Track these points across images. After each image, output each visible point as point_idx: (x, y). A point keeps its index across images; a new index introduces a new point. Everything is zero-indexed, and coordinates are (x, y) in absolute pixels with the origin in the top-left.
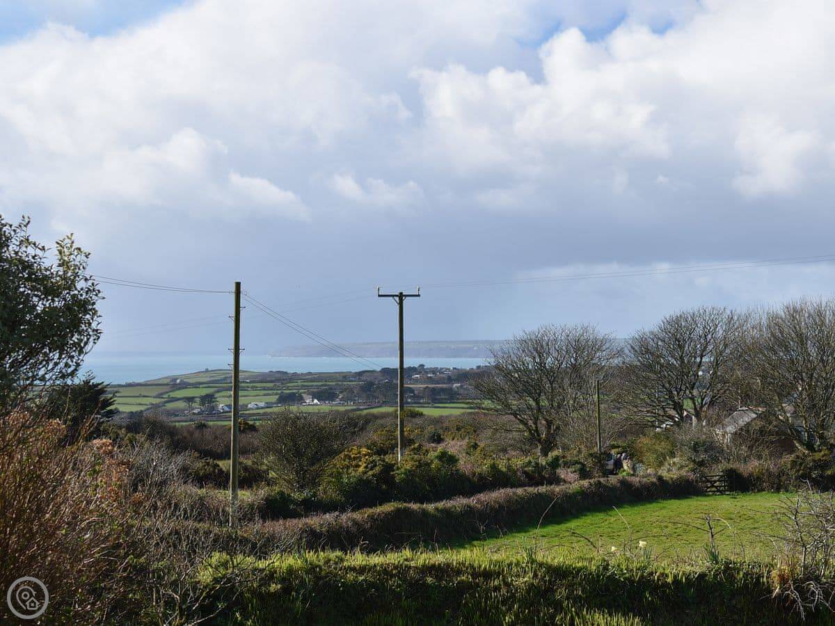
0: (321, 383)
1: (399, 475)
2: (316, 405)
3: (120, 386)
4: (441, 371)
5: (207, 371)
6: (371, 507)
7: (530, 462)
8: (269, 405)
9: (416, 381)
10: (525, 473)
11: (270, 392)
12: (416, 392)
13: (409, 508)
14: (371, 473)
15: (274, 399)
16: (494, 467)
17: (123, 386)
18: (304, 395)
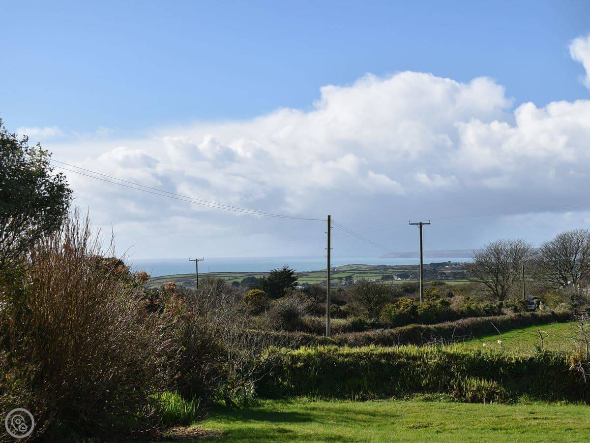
0: (401, 270)
1: (419, 311)
2: (400, 280)
3: (308, 272)
4: (459, 264)
5: (349, 265)
6: (401, 326)
7: (488, 305)
8: (378, 281)
9: (447, 269)
10: (485, 310)
11: (378, 275)
12: (447, 274)
13: (420, 327)
14: (406, 310)
15: (380, 277)
16: (469, 307)
17: (310, 272)
18: (394, 276)
